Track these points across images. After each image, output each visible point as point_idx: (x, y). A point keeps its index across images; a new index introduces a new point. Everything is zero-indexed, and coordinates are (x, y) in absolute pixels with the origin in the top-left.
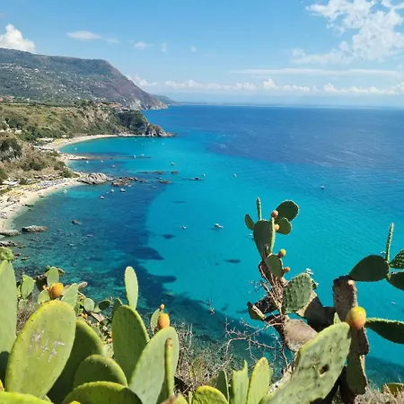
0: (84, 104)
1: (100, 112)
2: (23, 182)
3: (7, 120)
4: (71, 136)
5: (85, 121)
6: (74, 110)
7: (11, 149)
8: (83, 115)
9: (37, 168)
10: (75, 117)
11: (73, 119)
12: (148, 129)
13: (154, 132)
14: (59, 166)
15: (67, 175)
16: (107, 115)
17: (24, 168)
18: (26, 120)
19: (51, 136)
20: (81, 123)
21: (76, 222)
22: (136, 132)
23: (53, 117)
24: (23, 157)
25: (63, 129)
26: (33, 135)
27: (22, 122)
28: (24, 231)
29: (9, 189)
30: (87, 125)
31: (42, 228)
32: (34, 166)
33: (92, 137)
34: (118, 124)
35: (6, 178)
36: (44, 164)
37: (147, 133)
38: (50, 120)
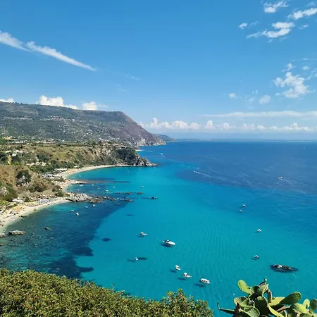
0: (94, 144)
1: (104, 149)
2: (27, 200)
3: (38, 156)
4: (81, 167)
5: (93, 156)
6: (86, 148)
7: (24, 177)
8: (92, 152)
9: (40, 191)
10: (86, 153)
11: (84, 155)
12: (138, 161)
13: (142, 163)
14: (56, 189)
15: (61, 195)
16: (110, 151)
17: (31, 190)
18: (51, 156)
19: (66, 167)
20: (90, 157)
21: (47, 228)
22: (129, 163)
23: (71, 153)
24: (31, 183)
25: (76, 162)
26: (54, 167)
27: (49, 157)
28: (10, 234)
29: (15, 205)
30: (94, 159)
31: (22, 232)
32: (39, 188)
33: (97, 167)
34: (117, 157)
35: (16, 197)
36: (45, 187)
37: (137, 164)
38: (68, 156)
